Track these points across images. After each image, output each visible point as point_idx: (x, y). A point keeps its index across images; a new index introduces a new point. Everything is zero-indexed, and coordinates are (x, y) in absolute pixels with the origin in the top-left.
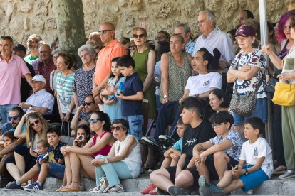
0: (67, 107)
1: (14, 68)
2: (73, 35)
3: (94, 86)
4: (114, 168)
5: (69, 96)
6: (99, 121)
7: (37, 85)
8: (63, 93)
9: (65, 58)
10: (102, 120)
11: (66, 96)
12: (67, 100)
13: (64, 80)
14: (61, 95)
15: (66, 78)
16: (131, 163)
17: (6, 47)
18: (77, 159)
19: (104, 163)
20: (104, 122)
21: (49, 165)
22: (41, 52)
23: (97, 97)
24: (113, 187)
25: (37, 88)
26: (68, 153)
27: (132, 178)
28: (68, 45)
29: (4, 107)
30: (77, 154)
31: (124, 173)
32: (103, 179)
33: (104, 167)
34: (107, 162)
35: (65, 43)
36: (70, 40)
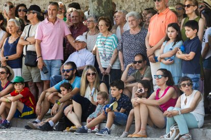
0: (108, 62)
1: (59, 29)
2: (103, 4)
3: (148, 47)
4: (185, 119)
5: (110, 53)
6: (163, 78)
7: (80, 44)
8: (105, 50)
9: (105, 21)
10: (165, 77)
11: (107, 52)
12: (107, 56)
13: (105, 39)
14: (102, 52)
15: (107, 38)
16: (197, 115)
17: (54, 12)
18: (146, 110)
19: (177, 114)
20: (167, 78)
21: (114, 113)
22: (73, 17)
23: (152, 57)
24: (183, 135)
25: (80, 47)
26: (139, 104)
27: (198, 128)
28: (99, 12)
29: (49, 62)
30: (147, 105)
31: (192, 124)
32: (173, 128)
33: (176, 118)
34: (180, 113)
35: (96, 10)
36: (100, 7)
